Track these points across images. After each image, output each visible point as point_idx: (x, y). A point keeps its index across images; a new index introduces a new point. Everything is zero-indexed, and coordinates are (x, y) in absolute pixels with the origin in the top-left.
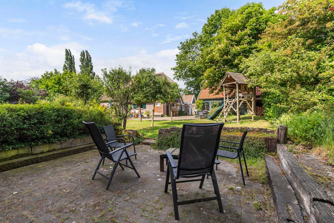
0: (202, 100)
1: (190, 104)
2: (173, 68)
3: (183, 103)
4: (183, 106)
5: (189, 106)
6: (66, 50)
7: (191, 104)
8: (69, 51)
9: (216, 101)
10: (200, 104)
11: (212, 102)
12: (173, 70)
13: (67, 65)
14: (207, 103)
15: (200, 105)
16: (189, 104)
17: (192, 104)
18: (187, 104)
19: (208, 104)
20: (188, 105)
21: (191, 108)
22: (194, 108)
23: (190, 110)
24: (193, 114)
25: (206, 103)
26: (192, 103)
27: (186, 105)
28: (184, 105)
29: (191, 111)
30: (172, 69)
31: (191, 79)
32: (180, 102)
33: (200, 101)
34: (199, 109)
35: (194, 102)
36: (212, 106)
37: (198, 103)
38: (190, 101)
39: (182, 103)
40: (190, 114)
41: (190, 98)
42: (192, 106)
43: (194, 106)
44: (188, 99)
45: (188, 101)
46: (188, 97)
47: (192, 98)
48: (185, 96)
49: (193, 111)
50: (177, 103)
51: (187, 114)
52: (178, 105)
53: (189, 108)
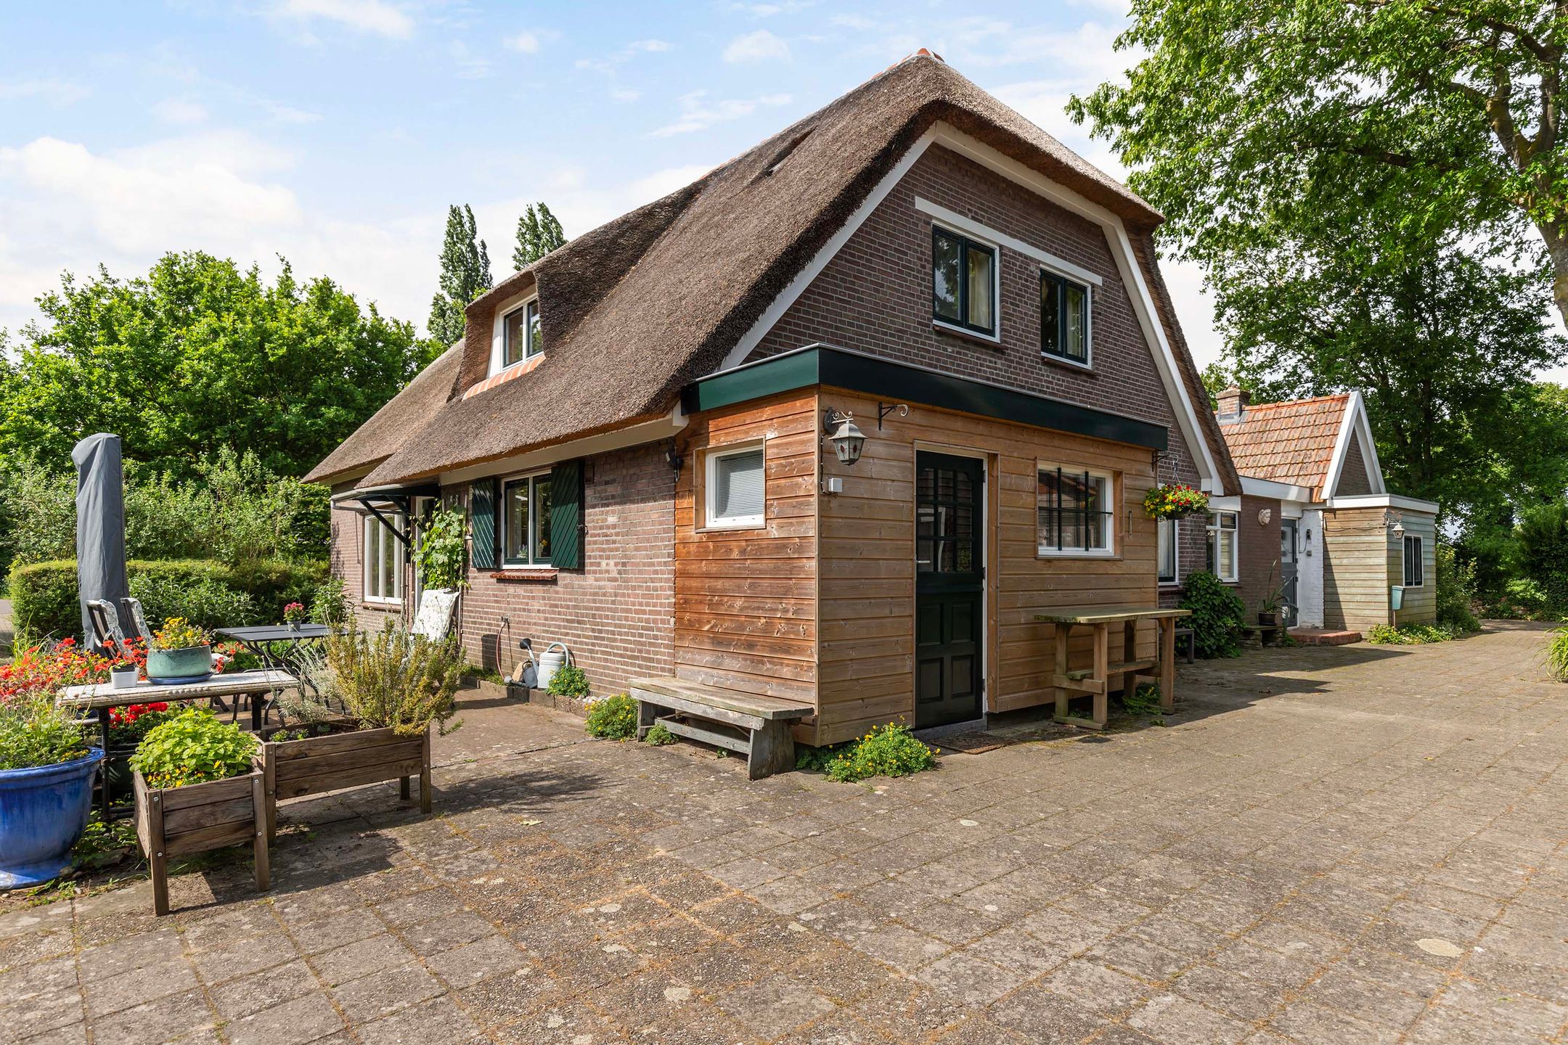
1: (1310, 505)
4: (1230, 519)
5: (1292, 523)
6: (455, 212)
7: (1326, 494)
8: (466, 219)
12: (1090, 121)
13: (448, 299)
16: (1293, 495)
17: (1340, 503)
18: (1275, 504)
20: (1286, 513)
21: (1316, 544)
22: (1370, 548)
23: (1309, 572)
24: (1351, 625)
26: (1343, 488)
27: (1266, 515)
28: (1238, 506)
29: (1318, 582)
32: (1194, 473)
40: (1310, 615)
41: (1307, 432)
42: (1334, 525)
43: (1365, 525)
44: (1280, 447)
45: (1281, 471)
46: (1275, 425)
47: (1337, 428)
48: (1236, 418)
49: (1353, 590)
50: (1141, 474)
51: (1273, 631)
52: (1169, 508)
53: (1294, 552)
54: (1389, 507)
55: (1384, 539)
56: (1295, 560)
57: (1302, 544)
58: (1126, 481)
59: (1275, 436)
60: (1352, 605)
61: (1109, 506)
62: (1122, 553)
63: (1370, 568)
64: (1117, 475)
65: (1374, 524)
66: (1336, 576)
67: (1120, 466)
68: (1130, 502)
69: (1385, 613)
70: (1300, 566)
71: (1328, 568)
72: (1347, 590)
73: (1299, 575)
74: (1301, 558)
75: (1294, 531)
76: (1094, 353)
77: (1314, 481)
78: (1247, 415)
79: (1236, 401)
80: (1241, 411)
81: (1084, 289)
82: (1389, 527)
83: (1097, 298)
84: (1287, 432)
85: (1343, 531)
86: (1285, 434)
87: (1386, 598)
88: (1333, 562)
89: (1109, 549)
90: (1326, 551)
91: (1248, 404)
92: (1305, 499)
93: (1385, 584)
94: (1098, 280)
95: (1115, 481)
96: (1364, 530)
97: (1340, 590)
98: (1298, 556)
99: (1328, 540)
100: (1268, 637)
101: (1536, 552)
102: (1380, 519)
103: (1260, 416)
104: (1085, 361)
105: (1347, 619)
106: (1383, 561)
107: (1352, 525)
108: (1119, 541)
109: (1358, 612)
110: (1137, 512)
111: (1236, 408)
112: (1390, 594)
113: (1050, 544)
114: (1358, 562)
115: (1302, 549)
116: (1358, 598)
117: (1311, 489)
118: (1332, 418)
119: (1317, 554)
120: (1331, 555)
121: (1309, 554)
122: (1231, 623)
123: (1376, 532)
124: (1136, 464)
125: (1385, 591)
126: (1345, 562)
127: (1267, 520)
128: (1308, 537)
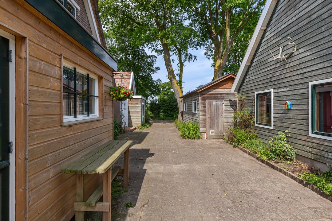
21: (126, 107)
23: (125, 113)
24: (134, 126)
29: (127, 115)
42: (130, 102)
47: (130, 80)
49: (134, 117)
50: (109, 80)
52: (122, 96)
54: (141, 99)
55: (140, 106)
57: (123, 107)
58: (104, 82)
60: (134, 121)
61: (97, 93)
62: (103, 116)
63: (138, 112)
64: (100, 78)
65: (138, 102)
66: (131, 114)
67: (102, 74)
69: (140, 122)
70: (123, 112)
71: (129, 112)
72: (133, 117)
73: (123, 114)
75: (122, 103)
81: (73, 9)
82: (141, 103)
83: (78, 15)
84: (119, 79)
85: (132, 104)
87: (140, 119)
88: (130, 111)
89: (97, 114)
90: (128, 108)
93: (140, 116)
95: (99, 81)
96: (136, 103)
97: (131, 118)
98: (123, 109)
99: (129, 106)
101: (153, 108)
102: (139, 101)
105: (133, 124)
106: (140, 111)
107: (134, 102)
108: (101, 110)
109: (135, 122)
110: (108, 97)
112: (141, 118)
113: (69, 114)
114: (135, 111)
115: (123, 108)
116: (135, 119)
118: (128, 77)
120: (130, 109)
121: (125, 109)
123: (138, 104)
124: (107, 75)
125: (140, 117)
126: (132, 111)
128: (125, 105)
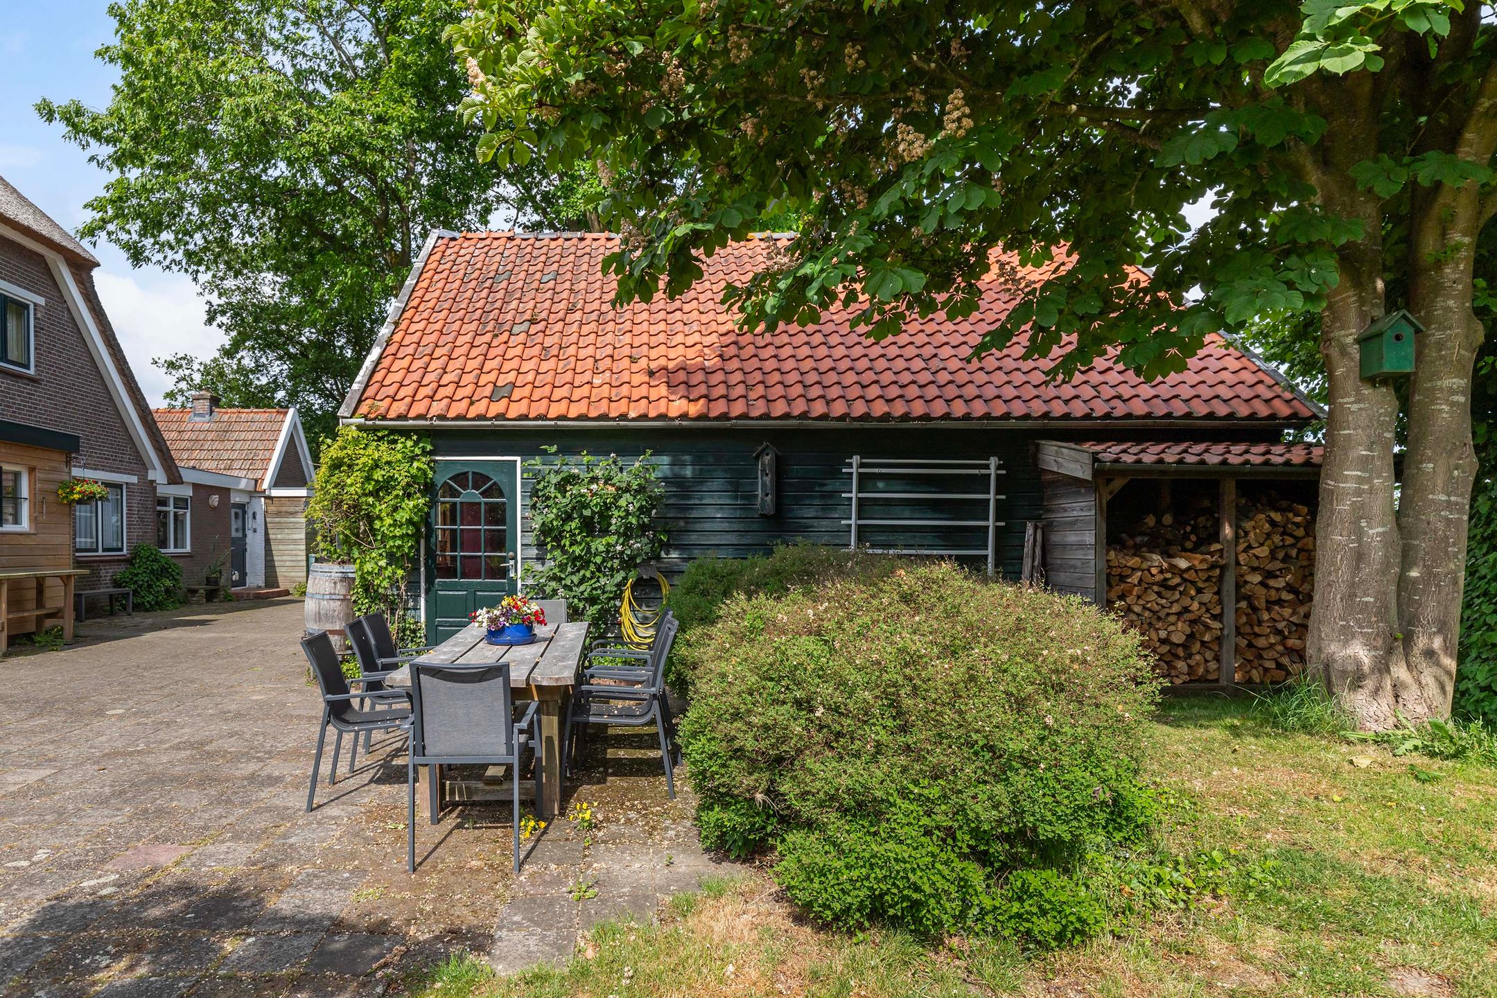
0: (406, 433)
1: (255, 493)
2: (60, 100)
3: (174, 477)
4: (180, 502)
5: (242, 507)
7: (265, 485)
9: (602, 466)
10: (385, 487)
11: (553, 467)
12: (62, 127)
14: (480, 479)
15: (381, 508)
16: (243, 485)
17: (276, 493)
18: (224, 492)
19: (495, 490)
20: (236, 499)
21: (259, 526)
22: (295, 527)
23: (255, 544)
24: (283, 585)
25: (461, 479)
26: (279, 482)
27: (215, 500)
28: (187, 492)
29: (261, 551)
30: (47, 112)
31: (269, 286)
32: (141, 465)
33: (382, 452)
34: (374, 561)
35: (290, 473)
36: (546, 530)
37: (353, 483)
38: (255, 460)
39: (158, 475)
40: (256, 578)
41: (258, 435)
42: (272, 509)
43: (292, 509)
44: (238, 445)
45: (237, 465)
46: (236, 427)
47: (278, 435)
48: (207, 417)
49: (285, 558)
50: (54, 470)
51: (217, 590)
52: (76, 497)
53: (244, 529)
54: (308, 497)
55: (304, 520)
56: (245, 536)
57: (250, 523)
58: (39, 475)
59: (235, 436)
60: (284, 569)
61: (25, 492)
62: (36, 528)
63: (295, 542)
64: (32, 470)
65: (297, 509)
66: (273, 547)
67: (33, 463)
68: (41, 490)
69: (304, 575)
70: (248, 540)
71: (267, 541)
72: (280, 558)
73: (248, 548)
74: (249, 533)
75: (244, 513)
76: (36, 361)
77: (258, 475)
78: (216, 416)
79: (207, 403)
80: (211, 412)
81: (27, 307)
82: (307, 512)
83: (39, 315)
85: (278, 514)
86: (243, 435)
87: (304, 564)
88: (271, 537)
89: (25, 525)
90: (266, 528)
91: (218, 406)
92: (251, 488)
93: (304, 553)
94: (41, 301)
95: (30, 474)
96: (291, 513)
97: (275, 558)
98: (247, 532)
99: (268, 520)
100: (211, 596)
102: (301, 506)
103: (226, 417)
104: (28, 367)
105: (280, 582)
106: (303, 536)
107: (284, 509)
108: (34, 520)
109: (287, 574)
110: (51, 498)
111: (207, 408)
112: (307, 561)
114: (287, 537)
115: (250, 526)
116: (287, 564)
117: (256, 481)
118: (275, 427)
119: (261, 531)
120: (270, 531)
121: (255, 531)
122: (168, 583)
123: (299, 515)
124: (49, 462)
125: (304, 558)
126: (279, 537)
127: (216, 504)
128: (254, 517)
